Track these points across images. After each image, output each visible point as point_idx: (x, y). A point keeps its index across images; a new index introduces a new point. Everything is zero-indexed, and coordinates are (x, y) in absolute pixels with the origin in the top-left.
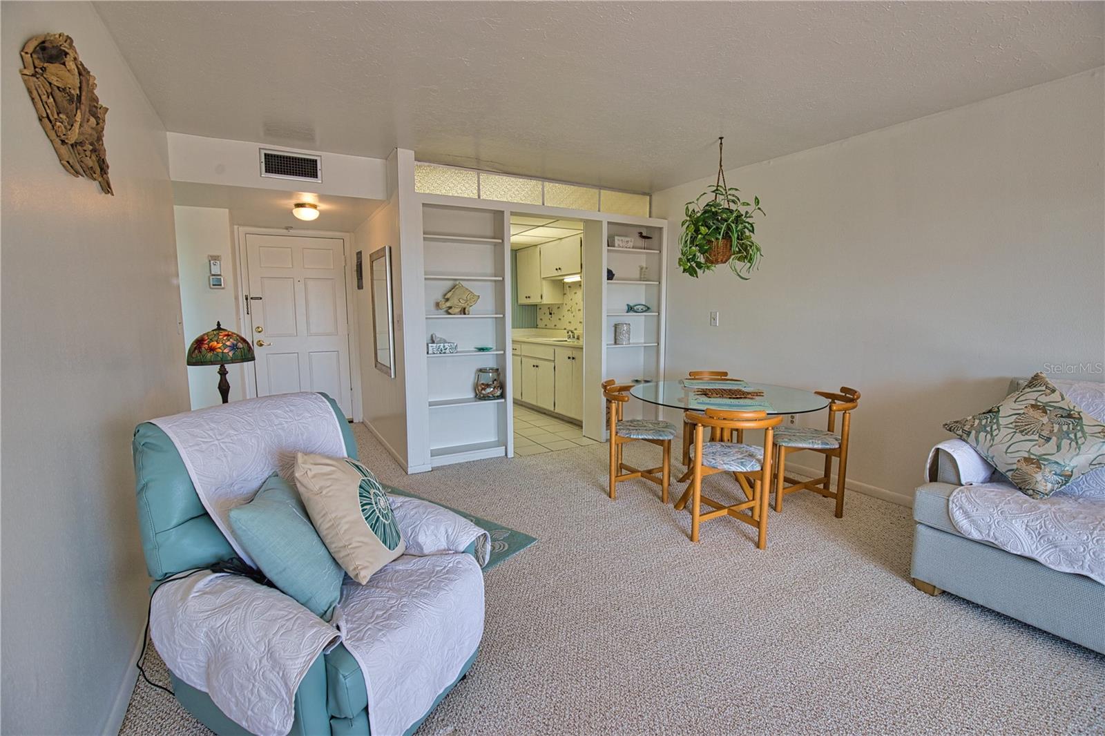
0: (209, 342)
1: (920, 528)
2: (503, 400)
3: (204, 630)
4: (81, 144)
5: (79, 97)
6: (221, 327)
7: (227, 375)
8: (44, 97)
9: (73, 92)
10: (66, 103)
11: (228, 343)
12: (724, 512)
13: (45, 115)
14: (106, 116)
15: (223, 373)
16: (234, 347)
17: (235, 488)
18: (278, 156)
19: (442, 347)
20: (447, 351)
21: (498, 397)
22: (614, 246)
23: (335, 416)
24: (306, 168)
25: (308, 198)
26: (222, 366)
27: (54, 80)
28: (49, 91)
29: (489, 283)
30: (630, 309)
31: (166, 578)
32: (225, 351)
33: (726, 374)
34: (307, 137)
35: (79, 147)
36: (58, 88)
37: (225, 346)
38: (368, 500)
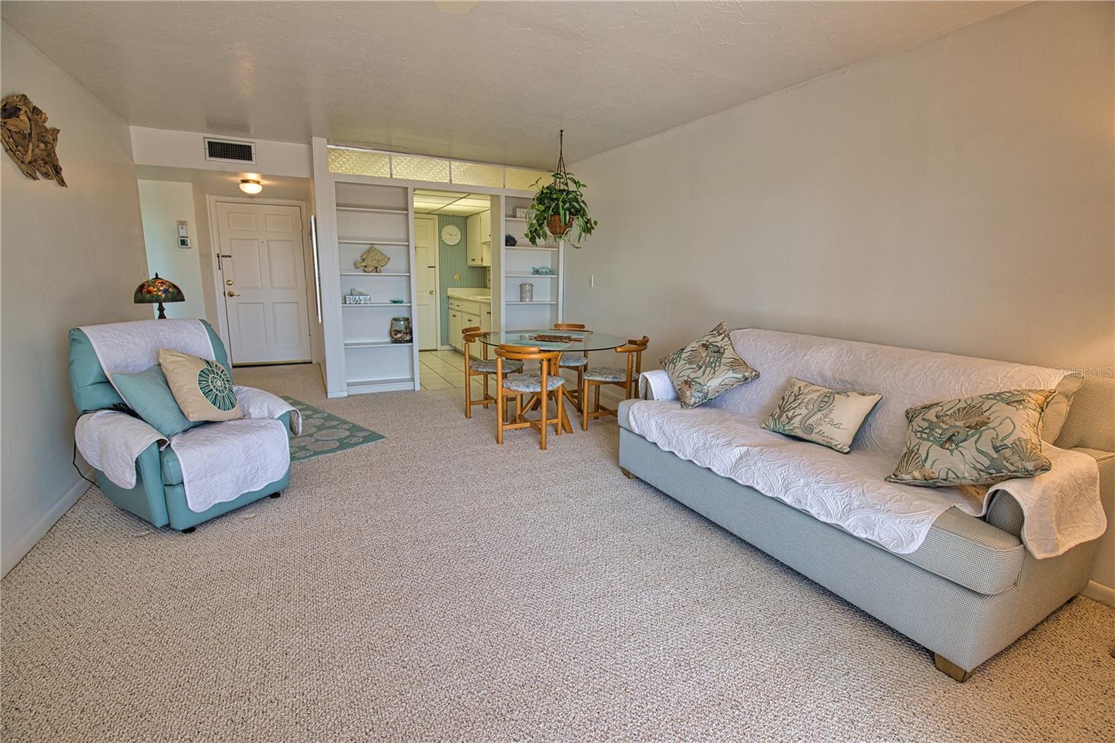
0: (148, 287)
1: (621, 430)
2: (411, 344)
3: (97, 433)
4: (35, 161)
5: (30, 134)
6: (159, 277)
7: (165, 311)
8: (7, 139)
9: (25, 132)
10: (21, 140)
11: (161, 288)
12: (528, 424)
13: (8, 148)
14: (58, 136)
15: (161, 309)
16: (165, 291)
17: (130, 369)
18: (221, 144)
19: (357, 299)
20: (362, 302)
21: (407, 342)
22: (516, 217)
23: (207, 334)
24: (243, 153)
25: (252, 176)
26: (160, 304)
27: (12, 128)
28: (9, 135)
29: (403, 247)
30: (537, 272)
31: (85, 412)
32: (160, 293)
33: (583, 326)
34: (243, 128)
35: (34, 163)
36: (15, 132)
37: (159, 290)
38: (205, 379)
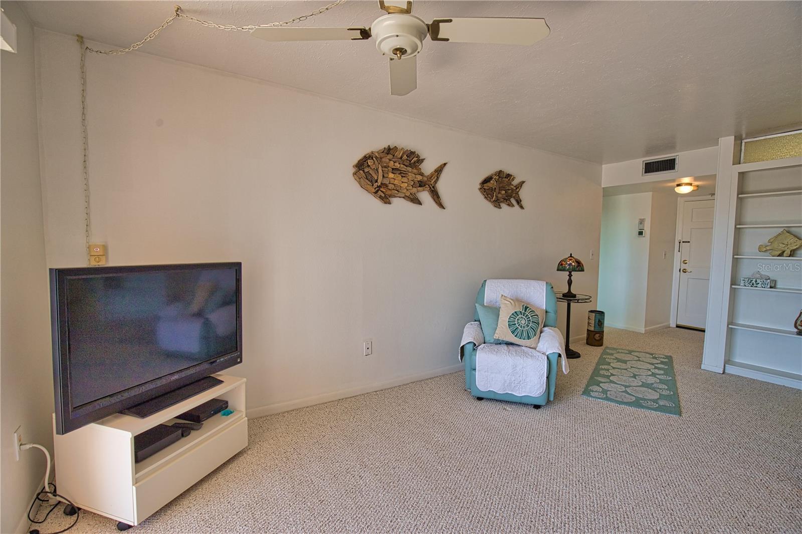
0: (562, 262)
6: (572, 256)
9: (493, 188)
10: (490, 192)
15: (570, 275)
16: (569, 265)
18: (652, 162)
19: (753, 281)
23: (545, 292)
24: (669, 165)
25: (686, 180)
26: (570, 272)
32: (566, 266)
36: (487, 189)
37: (567, 264)
38: (515, 317)
